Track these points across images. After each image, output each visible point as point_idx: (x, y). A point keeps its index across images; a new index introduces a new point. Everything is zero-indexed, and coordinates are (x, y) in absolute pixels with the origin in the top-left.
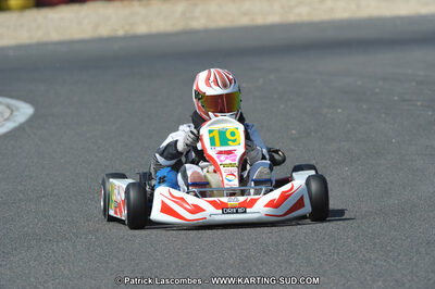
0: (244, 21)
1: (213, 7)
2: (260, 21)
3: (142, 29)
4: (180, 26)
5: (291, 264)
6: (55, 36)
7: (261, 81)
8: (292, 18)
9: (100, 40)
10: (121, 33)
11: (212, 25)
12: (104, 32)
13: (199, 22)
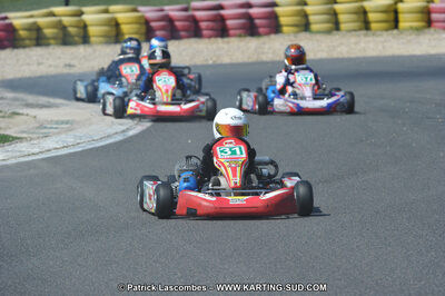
3: (226, 60)
4: (254, 59)
8: (335, 55)
10: (211, 62)
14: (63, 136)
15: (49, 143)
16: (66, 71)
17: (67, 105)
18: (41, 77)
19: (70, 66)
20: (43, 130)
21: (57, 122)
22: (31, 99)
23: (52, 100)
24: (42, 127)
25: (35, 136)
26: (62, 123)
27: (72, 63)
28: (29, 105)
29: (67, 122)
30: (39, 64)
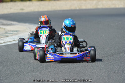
0: (113, 6)
1: (104, 2)
2: (117, 6)
3: (84, 8)
5: (122, 76)
6: (59, 9)
7: (117, 24)
9: (72, 10)
10: (78, 8)
11: (104, 7)
12: (73, 8)
13: (100, 6)
14: (14, 36)
15: (7, 39)
16: (21, 11)
17: (18, 24)
18: (11, 14)
19: (22, 9)
20: (6, 34)
21: (13, 31)
22: (5, 22)
23: (13, 23)
24: (6, 33)
25: (3, 36)
26: (15, 31)
27: (24, 8)
28: (3, 24)
29: (16, 31)
30: (11, 8)
